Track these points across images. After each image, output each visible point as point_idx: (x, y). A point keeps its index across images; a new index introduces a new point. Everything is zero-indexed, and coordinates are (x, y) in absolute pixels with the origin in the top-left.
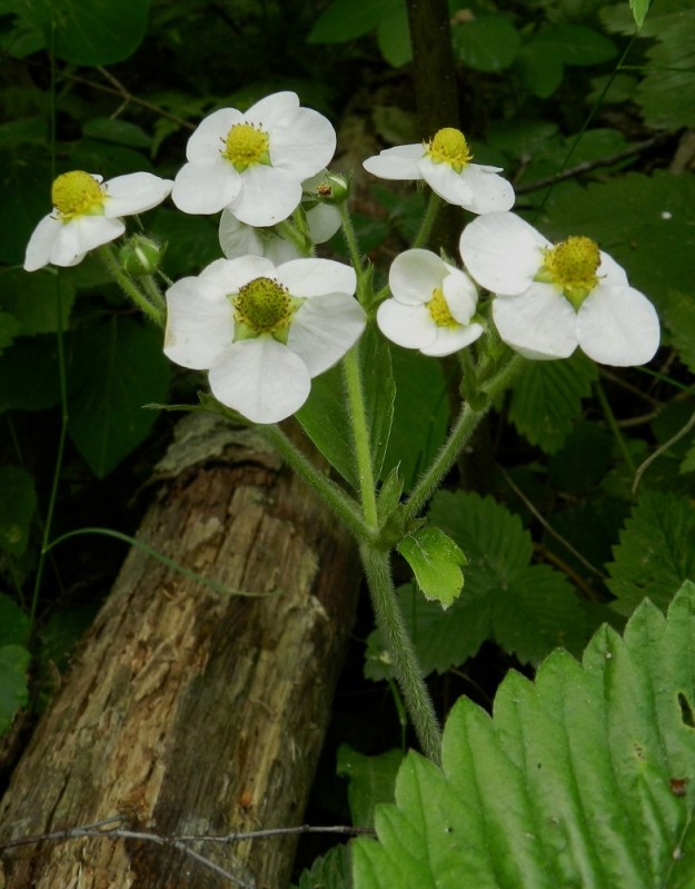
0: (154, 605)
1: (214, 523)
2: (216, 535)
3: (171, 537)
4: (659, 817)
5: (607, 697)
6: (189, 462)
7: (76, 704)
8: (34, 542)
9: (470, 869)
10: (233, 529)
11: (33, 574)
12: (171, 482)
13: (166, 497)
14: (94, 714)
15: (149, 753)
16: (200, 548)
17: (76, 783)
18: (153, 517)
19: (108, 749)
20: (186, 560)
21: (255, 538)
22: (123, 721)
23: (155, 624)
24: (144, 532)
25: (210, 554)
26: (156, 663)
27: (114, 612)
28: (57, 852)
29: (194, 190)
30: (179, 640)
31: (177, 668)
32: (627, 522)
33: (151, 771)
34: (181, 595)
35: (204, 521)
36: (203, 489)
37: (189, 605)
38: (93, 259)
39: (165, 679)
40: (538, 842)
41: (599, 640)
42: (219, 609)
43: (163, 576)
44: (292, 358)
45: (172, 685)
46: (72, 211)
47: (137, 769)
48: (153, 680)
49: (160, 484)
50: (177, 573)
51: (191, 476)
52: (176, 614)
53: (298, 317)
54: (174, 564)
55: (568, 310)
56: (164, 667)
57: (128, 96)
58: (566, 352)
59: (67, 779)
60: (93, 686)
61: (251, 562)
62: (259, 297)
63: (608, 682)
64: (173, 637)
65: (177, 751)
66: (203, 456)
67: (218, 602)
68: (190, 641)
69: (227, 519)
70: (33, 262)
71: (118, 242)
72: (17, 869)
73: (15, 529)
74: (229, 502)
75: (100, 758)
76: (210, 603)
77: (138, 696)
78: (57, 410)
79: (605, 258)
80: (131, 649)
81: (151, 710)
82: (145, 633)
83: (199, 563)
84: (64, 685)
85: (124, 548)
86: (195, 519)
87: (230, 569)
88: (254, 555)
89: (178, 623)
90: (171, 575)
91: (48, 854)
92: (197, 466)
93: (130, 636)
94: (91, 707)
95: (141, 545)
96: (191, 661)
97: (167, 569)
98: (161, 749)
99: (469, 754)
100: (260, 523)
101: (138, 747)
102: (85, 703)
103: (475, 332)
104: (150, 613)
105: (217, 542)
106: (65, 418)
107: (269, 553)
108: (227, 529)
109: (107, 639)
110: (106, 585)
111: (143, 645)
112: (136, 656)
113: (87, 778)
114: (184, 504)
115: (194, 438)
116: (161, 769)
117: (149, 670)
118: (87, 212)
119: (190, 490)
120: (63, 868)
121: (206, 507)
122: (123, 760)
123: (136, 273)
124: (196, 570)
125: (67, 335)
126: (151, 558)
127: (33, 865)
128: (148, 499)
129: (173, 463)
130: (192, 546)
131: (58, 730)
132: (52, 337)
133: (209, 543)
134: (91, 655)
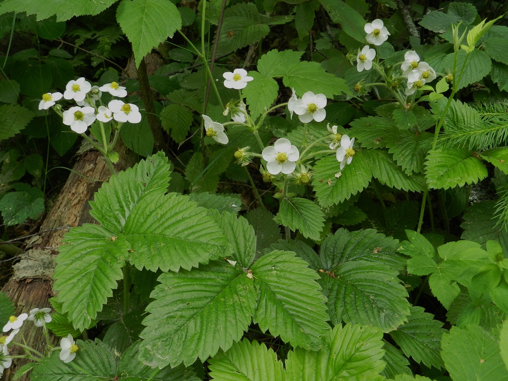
0: (76, 185)
1: (92, 165)
2: (92, 168)
3: (80, 169)
4: (141, 189)
5: (136, 173)
6: (85, 150)
7: (57, 208)
8: (43, 172)
9: (113, 197)
10: (97, 167)
11: (43, 186)
12: (80, 156)
13: (79, 160)
14: (62, 209)
15: (75, 216)
16: (88, 172)
17: (58, 222)
18: (76, 165)
19: (65, 215)
20: (85, 174)
21: (103, 169)
22: (69, 210)
23: (76, 189)
24: (74, 169)
25: (91, 173)
26: (77, 197)
27: (66, 188)
28: (54, 234)
29: (68, 95)
30: (83, 192)
31: (82, 198)
32: (191, 159)
33: (76, 220)
34: (83, 183)
35: (89, 165)
36: (89, 157)
37: (85, 185)
38: (51, 108)
39: (79, 201)
40: (123, 192)
41: (135, 165)
42: (93, 185)
43: (78, 178)
44: (84, 123)
45: (81, 202)
46: (46, 100)
47: (73, 219)
48: (76, 201)
49: (77, 157)
50: (82, 177)
51: (86, 154)
52: (82, 187)
53: (84, 117)
54: (81, 175)
55: (126, 115)
56: (79, 198)
57: (63, 41)
58: (126, 121)
59: (55, 221)
60: (61, 203)
61: (102, 174)
62: (77, 114)
63: (136, 171)
64: (81, 191)
65: (82, 215)
66: (89, 149)
67: (93, 184)
68: (85, 192)
69: (96, 164)
70: (40, 108)
71: (54, 105)
72: (45, 238)
73: (37, 170)
74: (96, 160)
75: (63, 217)
76: (91, 184)
77: (72, 205)
78: (47, 137)
79: (130, 104)
80: (70, 195)
81: (76, 208)
82: (74, 191)
83: (88, 175)
84: (54, 205)
85: (69, 172)
86: (87, 165)
87: (96, 176)
88: (103, 173)
89: (82, 188)
90: (80, 178)
91: (52, 235)
92: (87, 151)
93: (70, 192)
94: (61, 208)
95: (73, 171)
96: (86, 197)
97: (79, 177)
98: (78, 215)
99: (114, 182)
100: (105, 165)
101: (73, 215)
102: (59, 207)
103: (112, 118)
104: (75, 187)
105: (92, 170)
106: (49, 138)
107: (107, 172)
108: (96, 167)
109: (64, 194)
110: (64, 182)
111: (73, 194)
112: (72, 196)
113: (60, 221)
114: (84, 161)
115: (87, 144)
116: (78, 219)
117: (75, 199)
118: (49, 100)
119: (86, 158)
120: (56, 238)
121: (90, 161)
122: (69, 218)
123: (58, 110)
124: (87, 177)
125: (48, 116)
126: (76, 174)
127: (48, 237)
128: (74, 161)
129: (80, 152)
130: (86, 171)
131: (53, 213)
132: (44, 117)
133: (90, 170)
134: (60, 198)
